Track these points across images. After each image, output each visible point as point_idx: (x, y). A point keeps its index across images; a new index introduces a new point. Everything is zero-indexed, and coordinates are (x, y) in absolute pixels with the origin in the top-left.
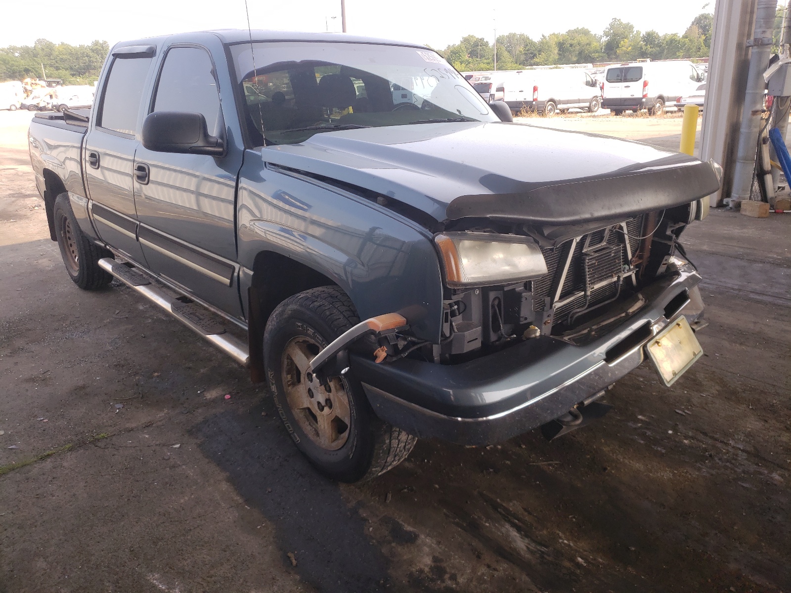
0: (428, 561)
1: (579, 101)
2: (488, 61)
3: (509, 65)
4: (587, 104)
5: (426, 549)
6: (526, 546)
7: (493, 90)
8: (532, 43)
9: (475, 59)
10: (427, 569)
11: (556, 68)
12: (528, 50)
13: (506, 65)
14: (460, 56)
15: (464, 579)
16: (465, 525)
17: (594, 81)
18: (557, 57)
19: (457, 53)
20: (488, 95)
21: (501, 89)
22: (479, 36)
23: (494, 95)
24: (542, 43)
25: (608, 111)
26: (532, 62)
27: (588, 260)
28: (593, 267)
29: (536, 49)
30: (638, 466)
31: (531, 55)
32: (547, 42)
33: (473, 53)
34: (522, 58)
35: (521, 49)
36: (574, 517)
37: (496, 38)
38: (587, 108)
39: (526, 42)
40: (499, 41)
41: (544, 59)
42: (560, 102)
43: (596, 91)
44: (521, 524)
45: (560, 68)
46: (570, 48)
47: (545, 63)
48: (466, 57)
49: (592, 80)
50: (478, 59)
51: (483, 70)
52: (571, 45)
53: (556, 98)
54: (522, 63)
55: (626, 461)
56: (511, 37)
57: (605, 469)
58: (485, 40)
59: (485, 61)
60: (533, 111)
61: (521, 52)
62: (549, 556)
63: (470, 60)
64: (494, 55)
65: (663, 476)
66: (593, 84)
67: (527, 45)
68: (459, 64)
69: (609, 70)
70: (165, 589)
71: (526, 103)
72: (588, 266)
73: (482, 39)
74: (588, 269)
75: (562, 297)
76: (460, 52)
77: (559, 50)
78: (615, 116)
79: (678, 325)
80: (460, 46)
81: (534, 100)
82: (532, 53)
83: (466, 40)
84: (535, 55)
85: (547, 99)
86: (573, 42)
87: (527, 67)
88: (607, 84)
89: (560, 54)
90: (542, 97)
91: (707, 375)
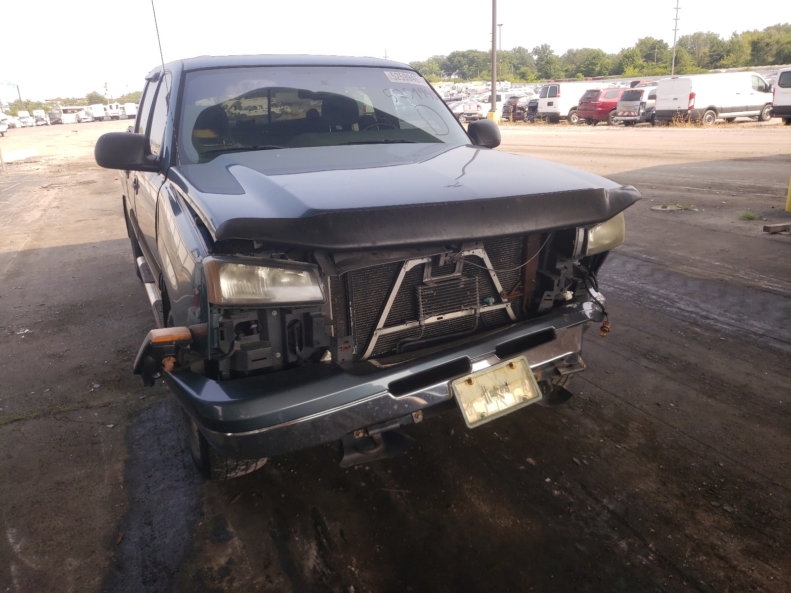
0: (223, 561)
1: (747, 109)
2: (665, 65)
3: (689, 69)
4: (758, 112)
5: (230, 551)
6: (314, 565)
7: (645, 98)
8: (721, 44)
9: (650, 63)
10: (216, 568)
11: (715, 72)
12: (713, 52)
13: (686, 69)
14: (633, 60)
15: (239, 584)
16: (278, 535)
17: (768, 85)
18: (749, 58)
19: (631, 57)
20: (638, 103)
21: (653, 97)
22: (657, 38)
23: (645, 103)
24: (732, 42)
25: (779, 120)
26: (718, 64)
27: (422, 289)
28: (429, 297)
29: (724, 50)
30: (485, 508)
31: (718, 57)
32: (738, 42)
33: (649, 57)
34: (707, 60)
35: (706, 50)
36: (379, 548)
37: (677, 40)
38: (757, 117)
39: (712, 40)
40: (682, 43)
41: (733, 60)
42: (723, 110)
43: (768, 98)
44: (326, 545)
45: (720, 72)
46: (765, 47)
47: (735, 65)
48: (641, 61)
49: (766, 85)
50: (653, 63)
51: (657, 75)
52: (767, 45)
53: (718, 105)
54: (706, 66)
55: (477, 502)
56: (697, 37)
57: (449, 506)
58: (664, 42)
59: (663, 65)
60: (686, 121)
61: (705, 53)
62: (327, 578)
63: (645, 64)
64: (672, 59)
65: (502, 523)
66: (766, 89)
67: (713, 46)
68: (632, 68)
69: (782, 73)
70: (11, 543)
71: (681, 111)
72: (422, 295)
73: (661, 41)
74: (422, 298)
75: (386, 326)
76: (634, 57)
77: (753, 51)
78: (785, 126)
79: (511, 365)
80: (634, 51)
81: (691, 108)
82: (718, 55)
83: (642, 43)
84: (722, 57)
85: (706, 106)
86: (770, 40)
87: (711, 71)
88: (779, 89)
89: (752, 55)
90: (700, 104)
91: (641, 426)
